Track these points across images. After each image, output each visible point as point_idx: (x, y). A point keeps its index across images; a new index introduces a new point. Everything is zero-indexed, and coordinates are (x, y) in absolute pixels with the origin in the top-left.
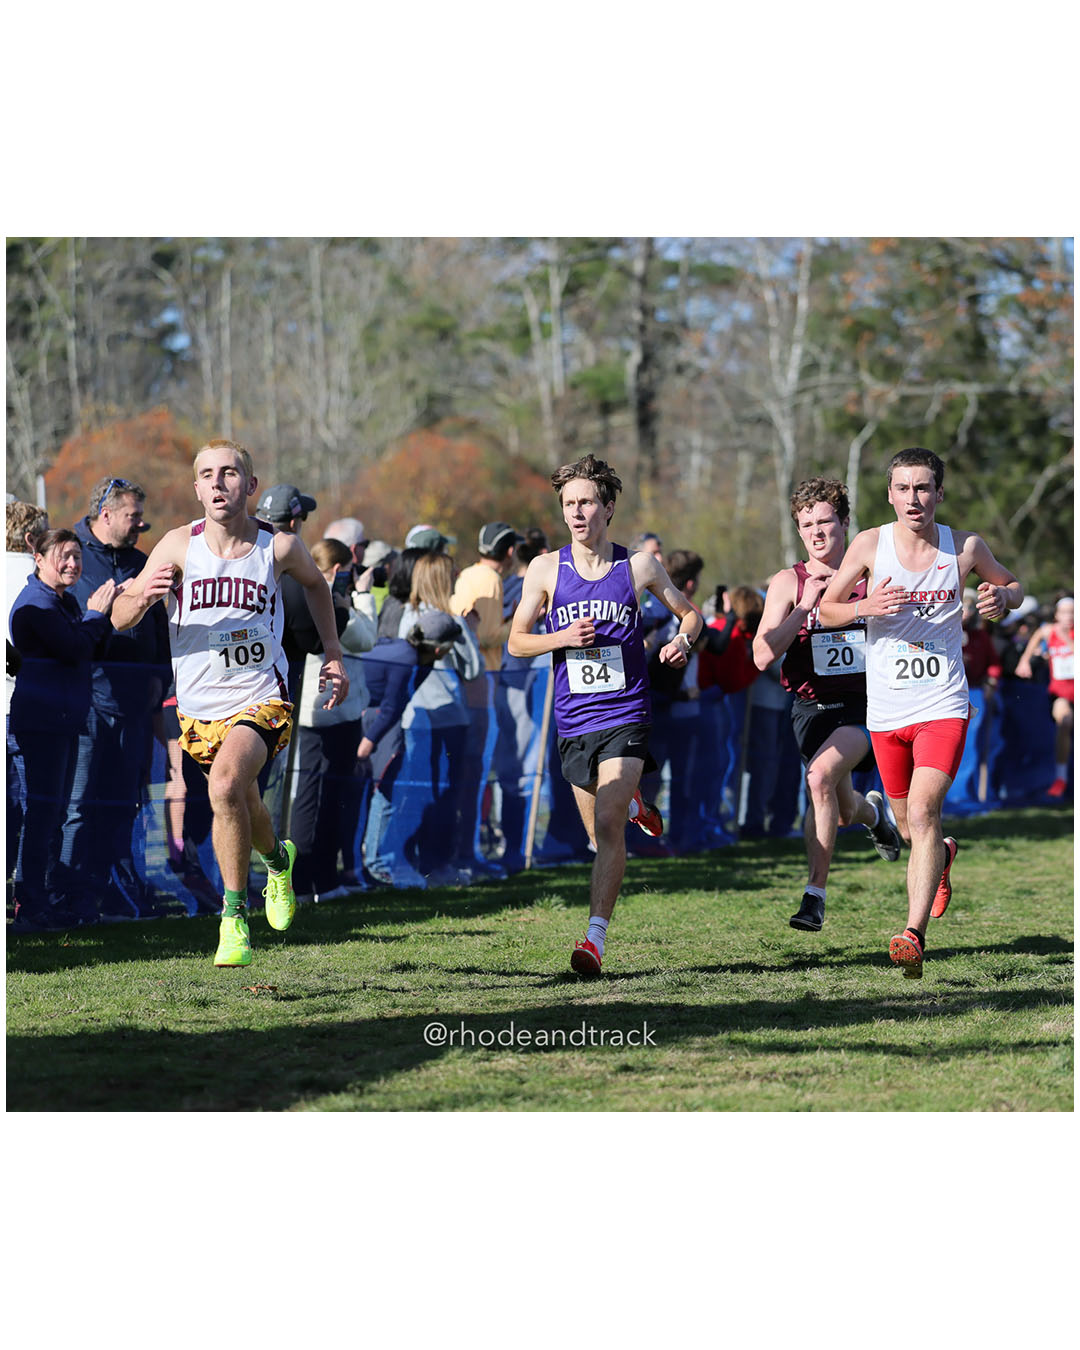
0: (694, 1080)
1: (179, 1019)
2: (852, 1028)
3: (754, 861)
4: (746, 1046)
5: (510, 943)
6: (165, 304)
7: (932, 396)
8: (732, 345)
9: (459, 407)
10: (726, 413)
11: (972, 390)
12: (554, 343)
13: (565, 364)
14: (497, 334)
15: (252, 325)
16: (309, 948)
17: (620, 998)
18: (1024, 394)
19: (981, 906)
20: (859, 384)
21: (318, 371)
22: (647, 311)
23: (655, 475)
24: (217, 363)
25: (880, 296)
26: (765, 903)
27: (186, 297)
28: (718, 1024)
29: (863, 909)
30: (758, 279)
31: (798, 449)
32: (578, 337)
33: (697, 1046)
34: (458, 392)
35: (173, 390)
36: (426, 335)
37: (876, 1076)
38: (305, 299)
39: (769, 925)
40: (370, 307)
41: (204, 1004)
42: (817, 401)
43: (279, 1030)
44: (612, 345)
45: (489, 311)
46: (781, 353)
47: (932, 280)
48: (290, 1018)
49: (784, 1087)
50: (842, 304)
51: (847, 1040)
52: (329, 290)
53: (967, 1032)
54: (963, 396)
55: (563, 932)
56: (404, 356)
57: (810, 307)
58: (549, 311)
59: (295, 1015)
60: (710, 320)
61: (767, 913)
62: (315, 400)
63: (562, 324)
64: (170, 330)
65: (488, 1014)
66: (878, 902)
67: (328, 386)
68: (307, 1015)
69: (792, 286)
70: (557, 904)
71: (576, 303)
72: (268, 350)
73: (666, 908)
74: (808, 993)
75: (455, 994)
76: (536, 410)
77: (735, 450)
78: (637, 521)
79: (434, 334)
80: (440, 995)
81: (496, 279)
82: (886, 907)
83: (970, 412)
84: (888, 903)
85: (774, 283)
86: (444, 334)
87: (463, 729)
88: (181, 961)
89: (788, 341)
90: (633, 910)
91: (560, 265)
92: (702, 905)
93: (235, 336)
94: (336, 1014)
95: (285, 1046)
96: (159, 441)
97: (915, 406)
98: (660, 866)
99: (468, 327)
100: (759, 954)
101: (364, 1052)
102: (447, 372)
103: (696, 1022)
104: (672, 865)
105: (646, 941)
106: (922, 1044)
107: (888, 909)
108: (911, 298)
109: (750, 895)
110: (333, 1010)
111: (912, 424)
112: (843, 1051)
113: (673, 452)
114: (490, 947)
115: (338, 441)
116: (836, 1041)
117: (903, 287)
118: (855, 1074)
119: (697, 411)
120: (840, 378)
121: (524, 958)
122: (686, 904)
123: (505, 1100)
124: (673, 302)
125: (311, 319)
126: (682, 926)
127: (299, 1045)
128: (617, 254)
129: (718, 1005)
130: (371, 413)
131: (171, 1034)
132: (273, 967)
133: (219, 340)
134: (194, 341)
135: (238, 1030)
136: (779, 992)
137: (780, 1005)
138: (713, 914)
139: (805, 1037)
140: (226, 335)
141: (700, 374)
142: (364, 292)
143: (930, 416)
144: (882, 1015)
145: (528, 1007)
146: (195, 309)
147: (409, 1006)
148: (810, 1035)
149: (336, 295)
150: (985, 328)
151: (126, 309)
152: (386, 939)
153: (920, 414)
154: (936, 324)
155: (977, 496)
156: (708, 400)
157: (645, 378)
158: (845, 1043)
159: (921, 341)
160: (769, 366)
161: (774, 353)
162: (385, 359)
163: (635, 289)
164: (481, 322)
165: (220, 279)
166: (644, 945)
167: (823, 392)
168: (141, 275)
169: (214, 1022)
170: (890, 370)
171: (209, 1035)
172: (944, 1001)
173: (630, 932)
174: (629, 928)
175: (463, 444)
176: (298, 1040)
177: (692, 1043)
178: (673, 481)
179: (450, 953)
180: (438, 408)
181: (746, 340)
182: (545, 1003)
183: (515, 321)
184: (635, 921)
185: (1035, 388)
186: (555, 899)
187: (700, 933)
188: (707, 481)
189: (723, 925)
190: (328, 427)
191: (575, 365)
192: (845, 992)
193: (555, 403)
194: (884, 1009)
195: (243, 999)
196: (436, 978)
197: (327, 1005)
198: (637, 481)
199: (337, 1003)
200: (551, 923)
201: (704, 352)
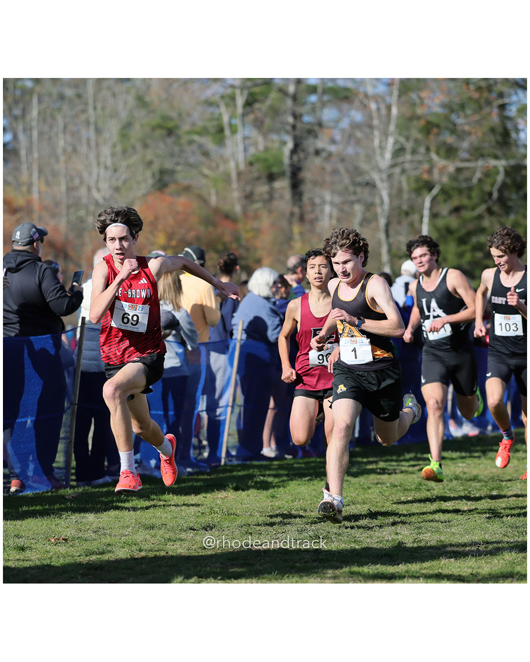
1: (8, 558)
2: (426, 564)
3: (365, 460)
4: (360, 575)
5: (212, 511)
7: (477, 167)
8: (350, 137)
9: (179, 177)
10: (347, 180)
11: (501, 164)
12: (239, 137)
13: (246, 150)
14: (203, 132)
15: (51, 127)
16: (87, 515)
19: (508, 487)
20: (430, 161)
21: (92, 156)
23: (302, 218)
24: (30, 151)
25: (444, 106)
26: (373, 486)
27: (10, 110)
28: (343, 562)
29: (434, 490)
30: (366, 96)
31: (391, 202)
32: (253, 133)
33: (329, 575)
34: (179, 168)
36: (159, 133)
38: (84, 111)
39: (374, 500)
40: (124, 115)
41: (23, 549)
42: (403, 171)
43: (70, 565)
44: (274, 137)
45: (198, 117)
46: (381, 142)
47: (476, 95)
48: (76, 558)
50: (419, 111)
51: (424, 572)
52: (99, 106)
53: (500, 567)
54: (495, 167)
56: (146, 146)
57: (399, 113)
58: (236, 117)
59: (79, 556)
60: (338, 121)
61: (373, 492)
62: (90, 174)
63: (244, 125)
65: (198, 556)
67: (98, 165)
68: (86, 556)
69: (388, 99)
71: (252, 112)
72: (61, 143)
73: (310, 489)
74: (399, 542)
75: (178, 543)
76: (227, 179)
77: (352, 203)
78: (291, 248)
79: (164, 132)
80: (169, 544)
81: (203, 98)
82: (448, 488)
83: (500, 178)
84: (449, 486)
85: (377, 98)
86: (170, 132)
87: (185, 378)
89: (385, 134)
90: (289, 491)
91: (243, 88)
93: (41, 134)
94: (104, 556)
95: (73, 575)
97: (466, 174)
98: (306, 463)
99: (186, 127)
102: (172, 155)
103: (329, 561)
104: (313, 462)
105: (297, 510)
106: (472, 574)
108: (462, 106)
110: (102, 553)
111: (464, 185)
112: (421, 579)
113: (313, 204)
114: (200, 514)
115: (105, 199)
116: (417, 572)
117: (457, 100)
119: (328, 179)
120: (419, 157)
121: (221, 521)
124: (313, 110)
125: (88, 123)
127: (81, 574)
129: (342, 550)
130: (125, 182)
132: (65, 526)
133: (31, 137)
134: (15, 138)
135: (44, 566)
136: (381, 542)
137: (381, 549)
139: (397, 570)
140: (35, 134)
141: (330, 155)
142: (121, 107)
143: (475, 181)
144: (446, 556)
145: (224, 551)
146: (16, 118)
147: (149, 551)
148: (401, 568)
149: (103, 108)
150: (509, 125)
152: (135, 509)
153: (469, 180)
154: (479, 123)
157: (295, 158)
158: (423, 574)
159: (470, 134)
160: (374, 150)
161: (376, 142)
162: (134, 148)
163: (289, 102)
164: (193, 124)
165: (31, 99)
166: (296, 512)
167: (407, 166)
169: (29, 560)
170: (450, 152)
171: (26, 569)
172: (485, 547)
173: (287, 504)
174: (287, 502)
175: (182, 199)
176: (81, 572)
177: (326, 573)
178: (314, 222)
180: (166, 178)
181: (359, 134)
183: (215, 123)
184: (290, 498)
188: (334, 222)
190: (98, 190)
191: (252, 150)
192: (423, 541)
193: (239, 174)
194: (447, 552)
195: (47, 546)
196: (166, 533)
197: (99, 550)
198: (290, 223)
199: (105, 549)
200: (238, 498)
201: (333, 141)
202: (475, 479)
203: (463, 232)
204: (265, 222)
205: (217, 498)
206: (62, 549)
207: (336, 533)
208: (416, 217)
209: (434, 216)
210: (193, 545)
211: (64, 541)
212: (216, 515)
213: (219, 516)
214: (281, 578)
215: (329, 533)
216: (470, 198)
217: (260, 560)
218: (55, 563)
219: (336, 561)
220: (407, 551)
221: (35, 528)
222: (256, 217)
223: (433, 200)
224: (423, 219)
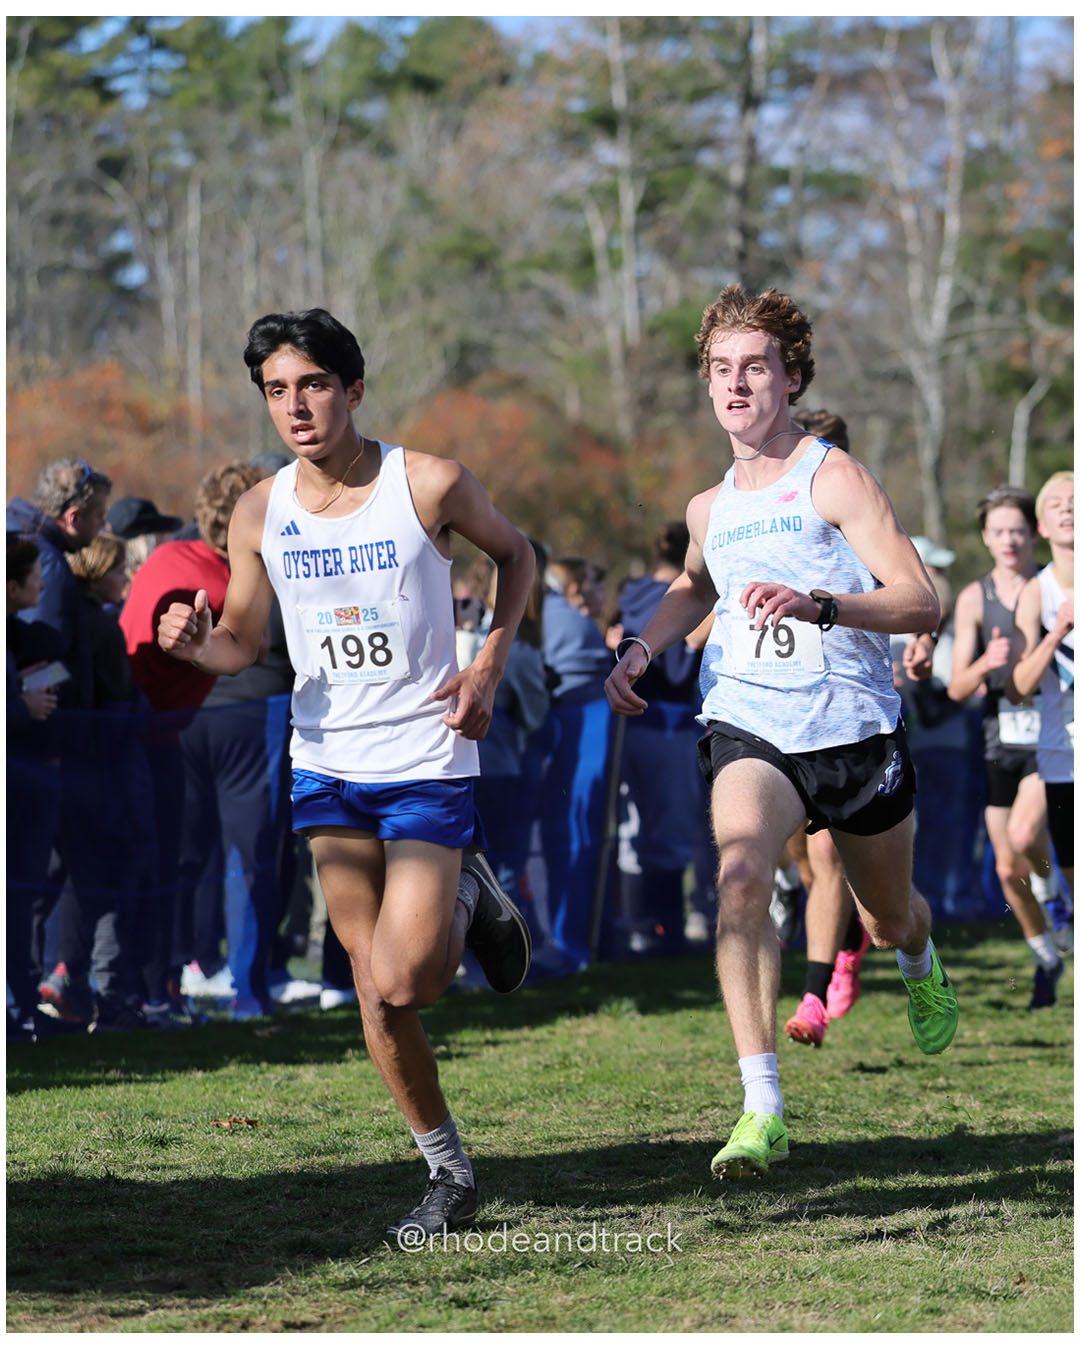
0: (808, 1240)
1: (130, 1162)
4: (877, 1196)
5: (565, 1062)
6: (116, 225)
8: (860, 276)
9: (501, 359)
10: (852, 367)
12: (627, 275)
13: (641, 304)
14: (551, 264)
15: (228, 253)
16: (301, 1070)
20: (1027, 329)
22: (748, 233)
24: (182, 302)
25: (1054, 215)
27: (142, 216)
28: (840, 1167)
30: (894, 192)
31: (946, 413)
32: (656, 266)
34: (501, 341)
35: (124, 339)
36: (457, 265)
37: (1047, 1234)
38: (298, 218)
40: (383, 228)
41: (162, 1142)
42: (972, 350)
43: (261, 1176)
44: (704, 277)
45: (539, 231)
46: (925, 288)
48: (276, 1160)
49: (926, 1248)
50: (1008, 224)
52: (330, 206)
55: (636, 1047)
56: (429, 292)
57: (961, 228)
58: (620, 234)
59: (283, 1157)
60: (833, 244)
63: (638, 249)
64: (123, 259)
65: (537, 1157)
68: (299, 1157)
69: (938, 200)
70: (628, 1011)
71: (654, 223)
72: (250, 285)
74: (958, 1127)
75: (495, 1129)
76: (601, 363)
77: (865, 415)
79: (467, 264)
80: (475, 1131)
81: (550, 191)
85: (917, 197)
86: (481, 263)
88: (132, 1087)
89: (933, 272)
91: (635, 173)
93: (205, 266)
94: (336, 1156)
95: (269, 1198)
96: (105, 405)
99: (513, 254)
101: (372, 1205)
102: (483, 313)
103: (811, 1164)
109: (884, 998)
110: (333, 1151)
114: (541, 1067)
118: (1019, 1231)
121: (584, 1082)
123: (559, 1267)
124: (783, 220)
125: (305, 243)
127: (287, 1195)
128: (708, 158)
129: (839, 1142)
131: (119, 1182)
132: (253, 1094)
133: (183, 275)
134: (153, 276)
140: (194, 267)
141: (818, 315)
142: (375, 207)
144: (1056, 1154)
145: (590, 1146)
146: (153, 231)
149: (339, 212)
151: (65, 231)
156: (828, 350)
160: (909, 306)
161: (915, 289)
162: (404, 297)
163: (731, 205)
164: (529, 247)
165: (185, 194)
167: (980, 339)
168: (81, 187)
169: (178, 1167)
171: (167, 1185)
175: (506, 409)
176: (287, 1190)
179: (487, 1076)
180: (473, 361)
181: (878, 272)
182: (612, 1140)
183: (575, 246)
186: (627, 1004)
191: (654, 304)
192: (1008, 1124)
193: (628, 354)
194: (1058, 1146)
195: (214, 1137)
196: (469, 1108)
197: (325, 1143)
199: (339, 1142)
200: (622, 1036)
204: (682, 454)
205: (578, 1035)
206: (246, 1142)
207: (827, 1107)
208: (995, 447)
209: (1035, 444)
210: (525, 1134)
211: (250, 1127)
212: (574, 1070)
213: (581, 1072)
214: (710, 1201)
215: (812, 1106)
217: (667, 1164)
218: (231, 1172)
219: (824, 1166)
220: (976, 1143)
221: (190, 1098)
222: (662, 443)
223: (1036, 413)
224: (1012, 452)
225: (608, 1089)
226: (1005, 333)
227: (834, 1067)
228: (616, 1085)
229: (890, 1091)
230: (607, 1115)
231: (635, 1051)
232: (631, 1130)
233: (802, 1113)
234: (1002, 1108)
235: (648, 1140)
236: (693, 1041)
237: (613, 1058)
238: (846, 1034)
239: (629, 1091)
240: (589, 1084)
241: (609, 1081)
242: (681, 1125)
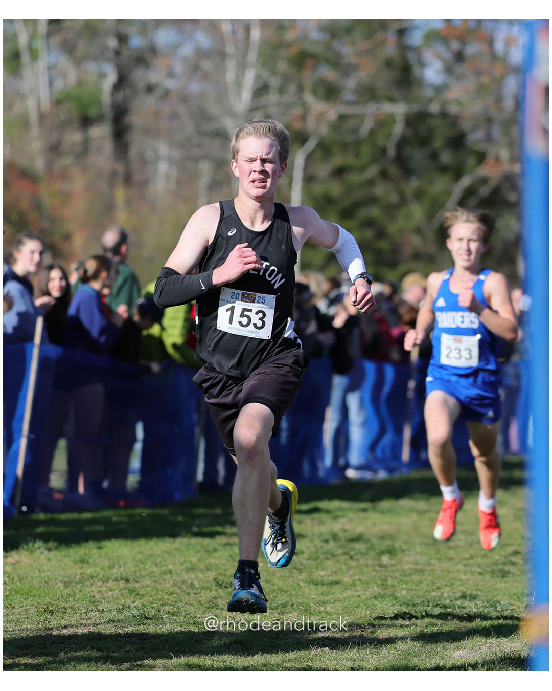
7: (366, 113)
8: (195, 69)
10: (189, 127)
11: (399, 110)
12: (42, 64)
13: (51, 83)
17: (92, 629)
18: (444, 114)
19: (404, 551)
20: (304, 104)
22: (122, 39)
25: (323, 29)
26: (220, 548)
28: (178, 651)
32: (63, 61)
39: (222, 567)
44: (91, 68)
46: (237, 76)
50: (290, 35)
53: (391, 658)
54: (392, 115)
55: (44, 571)
57: (262, 37)
58: (38, 38)
60: (177, 46)
63: (49, 49)
66: (315, 546)
70: (39, 548)
71: (61, 31)
73: (134, 552)
76: (24, 122)
77: (197, 160)
82: (324, 550)
83: (398, 129)
89: (242, 66)
90: (105, 554)
92: (165, 549)
97: (351, 123)
98: (130, 516)
100: (213, 592)
103: (158, 649)
105: (116, 580)
107: (325, 553)
108: (348, 30)
109: (207, 541)
111: (349, 138)
113: (143, 161)
119: (164, 125)
121: (10, 594)
122: (152, 549)
126: (147, 567)
129: (177, 633)
138: (174, 557)
141: (166, 94)
143: (364, 132)
144: (318, 644)
150: (411, 57)
153: (355, 131)
154: (370, 53)
155: (403, 201)
156: (174, 116)
157: (120, 96)
159: (356, 68)
160: (226, 88)
161: (230, 76)
166: (114, 583)
167: (273, 110)
170: (330, 92)
173: (102, 572)
174: (103, 569)
178: (145, 183)
181: (207, 65)
184: (106, 563)
185: (453, 109)
186: (39, 544)
187: (164, 573)
188: (173, 185)
189: (183, 567)
191: (59, 84)
193: (42, 117)
194: (319, 639)
198: (112, 184)
200: (35, 564)
201: (171, 74)
202: (358, 539)
203: (346, 202)
204: (77, 183)
207: (169, 612)
209: (309, 179)
215: (159, 611)
216: (357, 155)
220: (266, 636)
222: (64, 176)
223: (309, 158)
224: (293, 184)
225: (26, 599)
226: (289, 106)
227: (174, 585)
228: (31, 596)
229: (210, 601)
230: (25, 616)
231: (43, 574)
232: (40, 626)
233: (152, 616)
234: (283, 613)
235: (52, 633)
236: (80, 568)
237: (29, 578)
238: (182, 564)
239: (40, 601)
240: (13, 595)
241: (26, 594)
242: (73, 622)
